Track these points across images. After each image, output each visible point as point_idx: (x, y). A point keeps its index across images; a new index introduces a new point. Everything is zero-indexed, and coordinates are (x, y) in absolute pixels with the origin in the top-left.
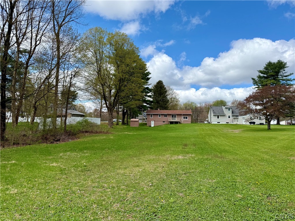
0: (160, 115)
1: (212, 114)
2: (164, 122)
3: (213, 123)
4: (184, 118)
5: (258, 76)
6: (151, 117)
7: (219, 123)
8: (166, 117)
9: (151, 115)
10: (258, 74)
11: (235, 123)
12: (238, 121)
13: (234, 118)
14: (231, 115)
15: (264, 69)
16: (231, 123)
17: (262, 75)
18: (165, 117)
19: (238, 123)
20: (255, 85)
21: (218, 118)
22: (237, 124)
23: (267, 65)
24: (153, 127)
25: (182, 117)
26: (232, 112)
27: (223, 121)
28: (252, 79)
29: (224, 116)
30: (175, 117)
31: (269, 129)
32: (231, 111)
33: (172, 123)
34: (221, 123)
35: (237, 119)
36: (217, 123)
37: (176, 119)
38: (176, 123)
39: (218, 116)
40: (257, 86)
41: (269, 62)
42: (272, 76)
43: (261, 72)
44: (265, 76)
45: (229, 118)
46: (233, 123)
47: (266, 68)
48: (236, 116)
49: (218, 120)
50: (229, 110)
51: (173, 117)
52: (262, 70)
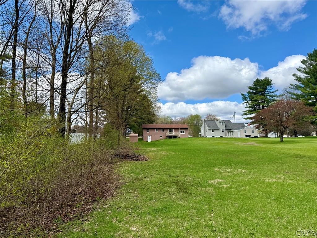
0: (157, 130)
1: (207, 128)
2: (161, 136)
3: (207, 137)
4: (181, 132)
5: (247, 92)
6: (148, 131)
7: (214, 136)
8: (164, 131)
9: (148, 130)
10: (248, 90)
11: (229, 136)
12: (233, 135)
13: (227, 132)
14: (224, 129)
15: (253, 85)
16: (225, 137)
17: (251, 91)
18: (162, 131)
19: (234, 137)
20: (245, 100)
21: (213, 132)
22: (232, 138)
23: (254, 82)
24: (149, 142)
25: (180, 131)
26: (226, 126)
27: (217, 134)
28: (241, 95)
29: (218, 129)
30: (172, 131)
31: (282, 141)
32: (224, 124)
33: (170, 137)
34: (215, 137)
35: (232, 133)
36: (211, 137)
37: (174, 134)
38: (175, 137)
39: (213, 130)
40: (246, 101)
41: (257, 78)
42: (261, 92)
43: (250, 88)
44: (254, 91)
45: (222, 131)
46: (226, 137)
47: (255, 85)
48: (229, 130)
49: (213, 134)
50: (223, 124)
51: (170, 131)
52: (251, 86)
